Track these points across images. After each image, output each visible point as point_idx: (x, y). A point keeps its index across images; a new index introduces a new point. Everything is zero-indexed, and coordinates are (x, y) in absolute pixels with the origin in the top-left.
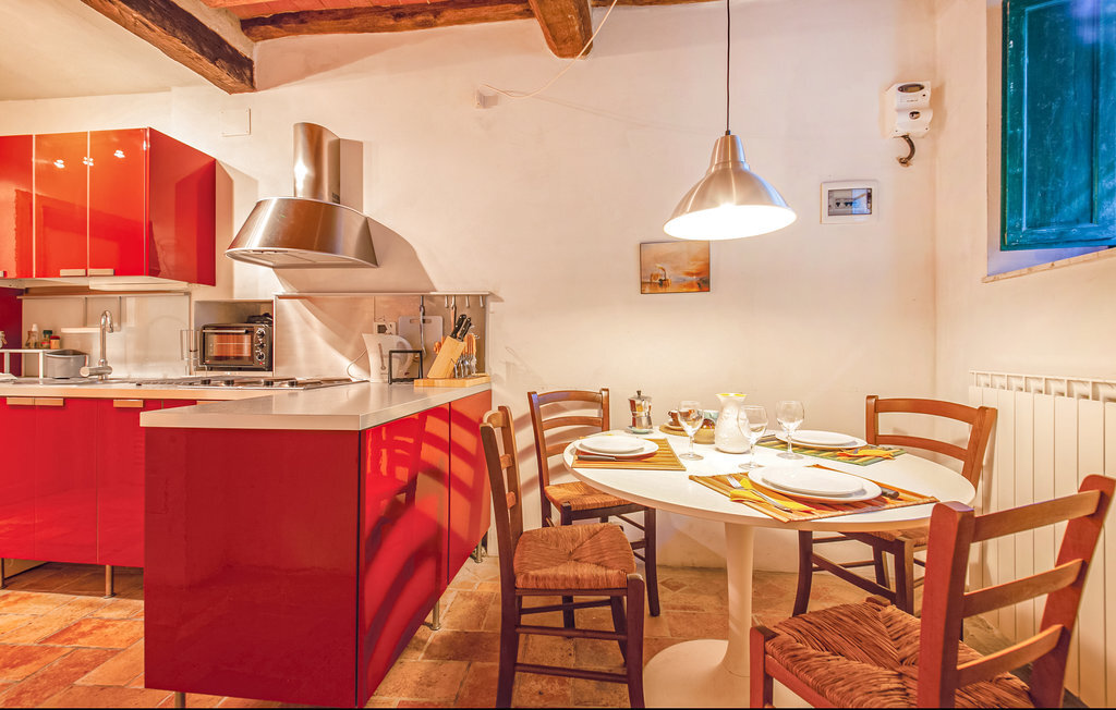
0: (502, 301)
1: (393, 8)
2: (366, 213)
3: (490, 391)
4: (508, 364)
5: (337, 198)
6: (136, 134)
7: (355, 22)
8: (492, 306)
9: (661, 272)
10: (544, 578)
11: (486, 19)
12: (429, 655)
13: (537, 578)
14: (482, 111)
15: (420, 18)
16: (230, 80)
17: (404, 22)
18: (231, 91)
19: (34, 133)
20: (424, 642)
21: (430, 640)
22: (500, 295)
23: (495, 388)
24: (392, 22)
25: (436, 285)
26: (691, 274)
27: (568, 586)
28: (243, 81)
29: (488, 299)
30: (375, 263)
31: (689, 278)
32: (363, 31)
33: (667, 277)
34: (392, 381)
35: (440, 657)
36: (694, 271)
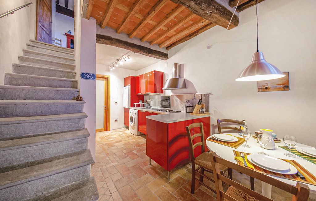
0: (213, 95)
1: (189, 35)
2: (185, 78)
3: (210, 117)
4: (214, 111)
5: (180, 76)
6: (153, 71)
7: (183, 41)
8: (210, 96)
9: (266, 85)
10: (200, 162)
11: (209, 28)
12: (187, 170)
13: (198, 162)
14: (208, 50)
15: (194, 35)
16: (165, 59)
17: (191, 37)
18: (165, 60)
19: (143, 74)
20: (188, 168)
21: (189, 168)
22: (212, 93)
23: (211, 116)
24: (189, 38)
25: (198, 91)
26: (280, 85)
27: (204, 166)
28: (166, 58)
29: (209, 94)
30: (186, 88)
31: (279, 86)
32: (184, 42)
33: (269, 86)
34: (187, 112)
35: (189, 172)
36: (281, 84)
